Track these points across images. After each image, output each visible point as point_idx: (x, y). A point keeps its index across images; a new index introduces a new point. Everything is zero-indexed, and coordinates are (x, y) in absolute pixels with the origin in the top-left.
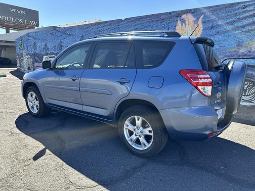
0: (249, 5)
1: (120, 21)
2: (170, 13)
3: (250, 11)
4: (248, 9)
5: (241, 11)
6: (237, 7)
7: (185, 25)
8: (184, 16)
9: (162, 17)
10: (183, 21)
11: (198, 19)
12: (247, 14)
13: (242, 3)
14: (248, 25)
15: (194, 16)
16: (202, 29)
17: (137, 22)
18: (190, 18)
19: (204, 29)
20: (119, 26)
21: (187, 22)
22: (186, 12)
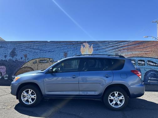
0: (110, 42)
1: (47, 42)
2: (77, 42)
3: (111, 45)
4: (110, 44)
5: (108, 44)
6: (106, 43)
7: (85, 47)
8: (84, 44)
9: (73, 43)
10: (84, 46)
11: (91, 46)
12: (110, 46)
13: (108, 41)
14: (111, 50)
15: (89, 44)
16: (93, 50)
17: (58, 44)
18: (87, 45)
19: (94, 50)
20: (46, 44)
21: (86, 47)
22: (85, 42)
